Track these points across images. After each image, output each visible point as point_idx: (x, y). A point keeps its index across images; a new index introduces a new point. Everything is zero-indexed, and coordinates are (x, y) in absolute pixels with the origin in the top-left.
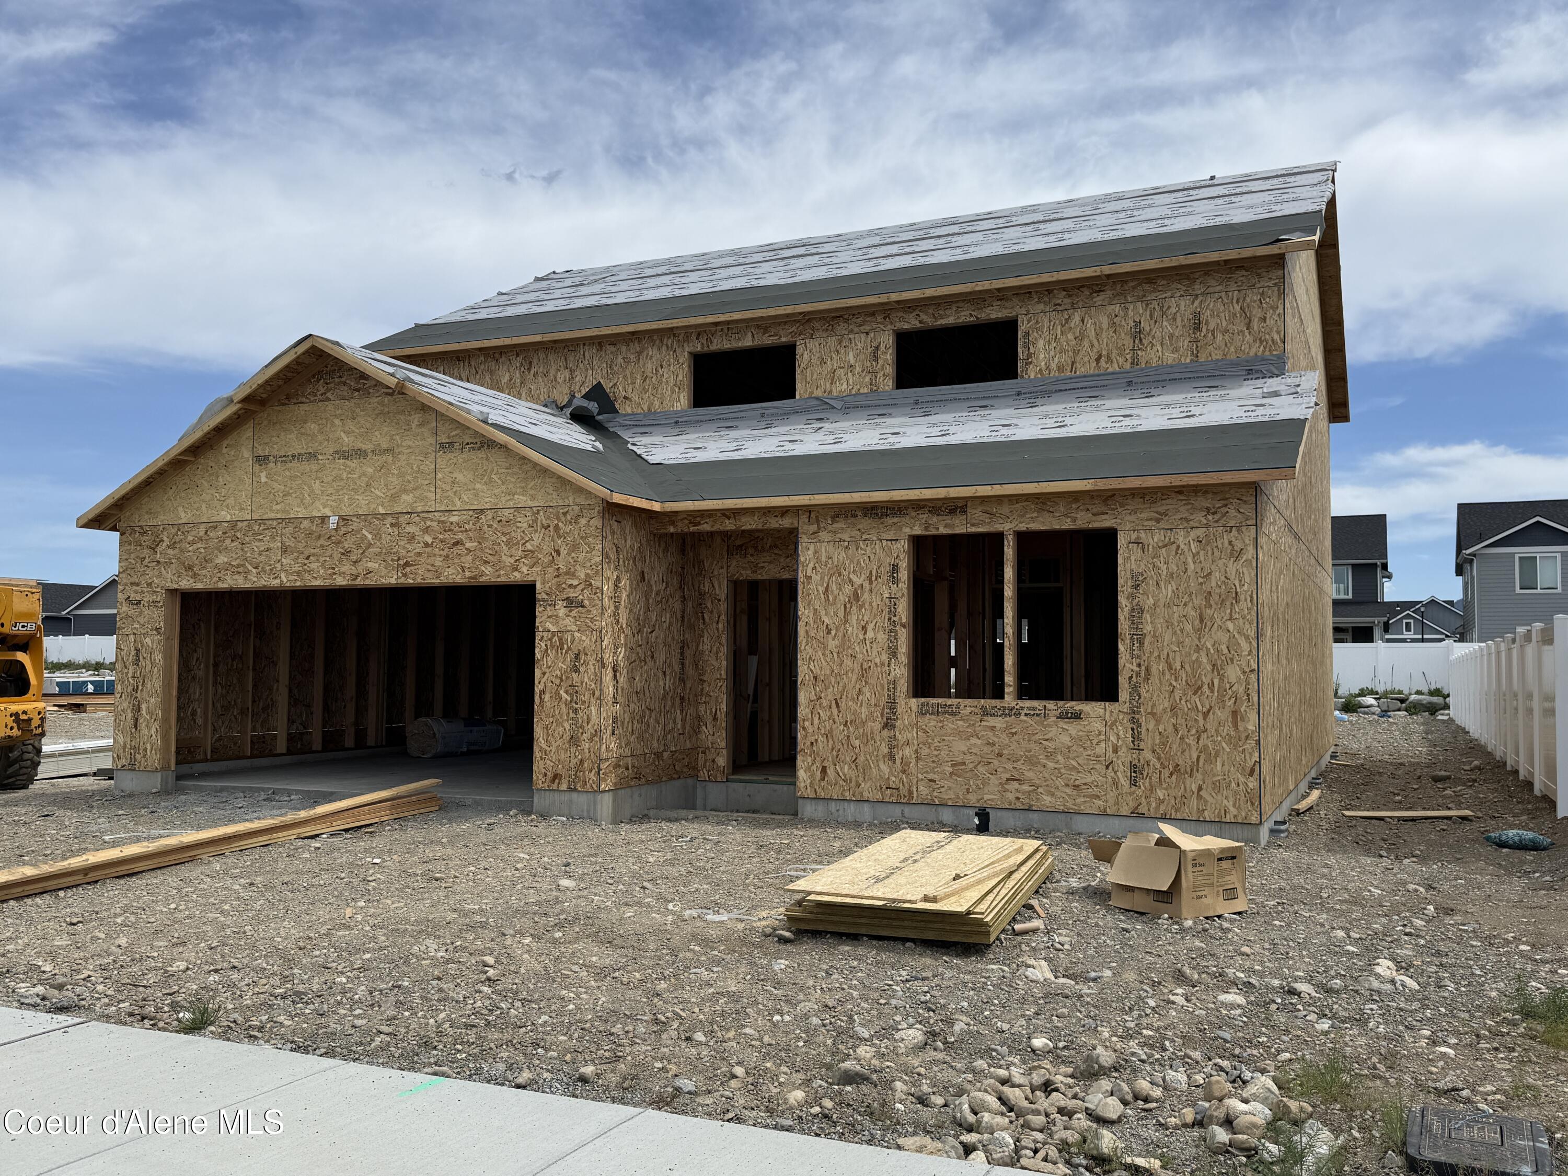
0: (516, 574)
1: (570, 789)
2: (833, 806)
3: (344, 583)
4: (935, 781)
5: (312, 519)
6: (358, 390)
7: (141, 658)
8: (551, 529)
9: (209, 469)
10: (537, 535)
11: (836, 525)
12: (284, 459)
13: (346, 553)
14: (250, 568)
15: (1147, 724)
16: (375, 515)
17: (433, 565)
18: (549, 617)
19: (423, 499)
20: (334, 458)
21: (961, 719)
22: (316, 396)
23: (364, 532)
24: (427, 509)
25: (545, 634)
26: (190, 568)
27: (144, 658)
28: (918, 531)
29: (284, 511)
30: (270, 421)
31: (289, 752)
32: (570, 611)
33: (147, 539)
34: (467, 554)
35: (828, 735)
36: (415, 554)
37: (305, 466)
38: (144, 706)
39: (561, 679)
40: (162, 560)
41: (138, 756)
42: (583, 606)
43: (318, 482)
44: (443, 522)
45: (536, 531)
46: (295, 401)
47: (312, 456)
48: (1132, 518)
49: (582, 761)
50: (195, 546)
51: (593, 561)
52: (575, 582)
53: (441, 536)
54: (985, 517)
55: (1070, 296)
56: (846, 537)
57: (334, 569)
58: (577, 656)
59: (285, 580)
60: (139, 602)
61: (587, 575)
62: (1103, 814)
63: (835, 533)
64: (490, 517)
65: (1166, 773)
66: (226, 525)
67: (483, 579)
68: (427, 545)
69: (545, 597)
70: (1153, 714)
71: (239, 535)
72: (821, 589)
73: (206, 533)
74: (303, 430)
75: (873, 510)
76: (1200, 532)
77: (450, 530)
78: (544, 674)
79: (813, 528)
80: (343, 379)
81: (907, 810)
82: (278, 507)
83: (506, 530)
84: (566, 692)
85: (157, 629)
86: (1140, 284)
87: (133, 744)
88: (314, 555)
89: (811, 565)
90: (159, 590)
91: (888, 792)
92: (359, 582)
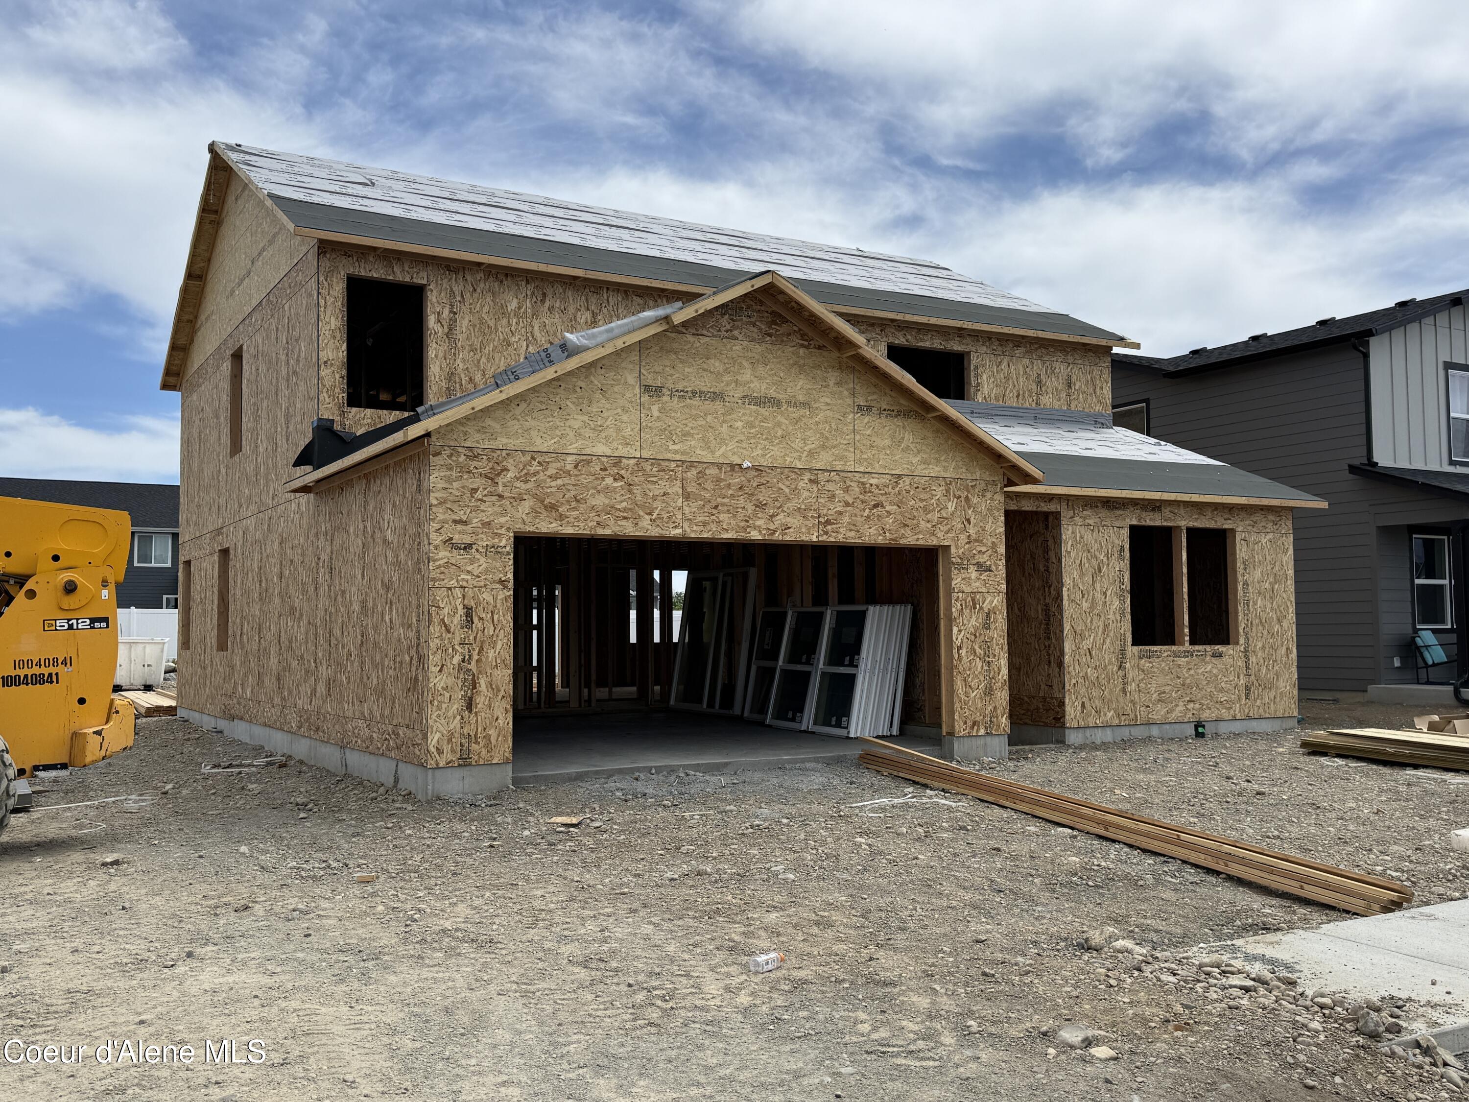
0: (933, 538)
1: (987, 734)
2: (1088, 732)
3: (760, 538)
4: (1148, 706)
5: (719, 466)
6: (770, 335)
7: (476, 620)
8: (962, 499)
9: (578, 390)
10: (950, 503)
11: (1085, 512)
12: (682, 394)
13: (761, 506)
14: (641, 513)
15: (1253, 659)
16: (792, 469)
17: (854, 525)
18: (963, 579)
19: (842, 458)
20: (744, 403)
21: (1163, 661)
22: (719, 331)
23: (780, 485)
24: (846, 468)
25: (960, 595)
26: (552, 507)
27: (481, 619)
28: (1135, 522)
29: (684, 453)
30: (662, 348)
32: (981, 575)
33: (484, 466)
34: (887, 517)
35: (1085, 677)
36: (836, 512)
37: (708, 405)
38: (483, 682)
39: (975, 636)
40: (506, 494)
41: (474, 747)
42: (990, 571)
43: (725, 425)
44: (863, 484)
45: (950, 500)
46: (694, 331)
47: (717, 396)
48: (1242, 523)
49: (995, 708)
50: (559, 482)
51: (997, 531)
52: (984, 549)
53: (862, 497)
54: (1171, 515)
56: (1091, 522)
57: (747, 521)
58: (988, 615)
59: (688, 530)
60: (468, 547)
61: (993, 543)
62: (1235, 719)
63: (1085, 519)
64: (908, 482)
65: (1260, 690)
66: (605, 459)
67: (902, 541)
68: (847, 504)
69: (959, 561)
70: (1254, 652)
71: (623, 472)
72: (1078, 562)
73: (576, 467)
74: (705, 366)
75: (1109, 504)
77: (870, 492)
78: (960, 631)
79: (1071, 513)
80: (753, 320)
81: (1133, 729)
82: (676, 447)
83: (922, 496)
84: (980, 648)
85: (501, 582)
87: (466, 731)
88: (723, 505)
89: (1070, 543)
90: (503, 531)
91: (1123, 718)
92: (778, 536)
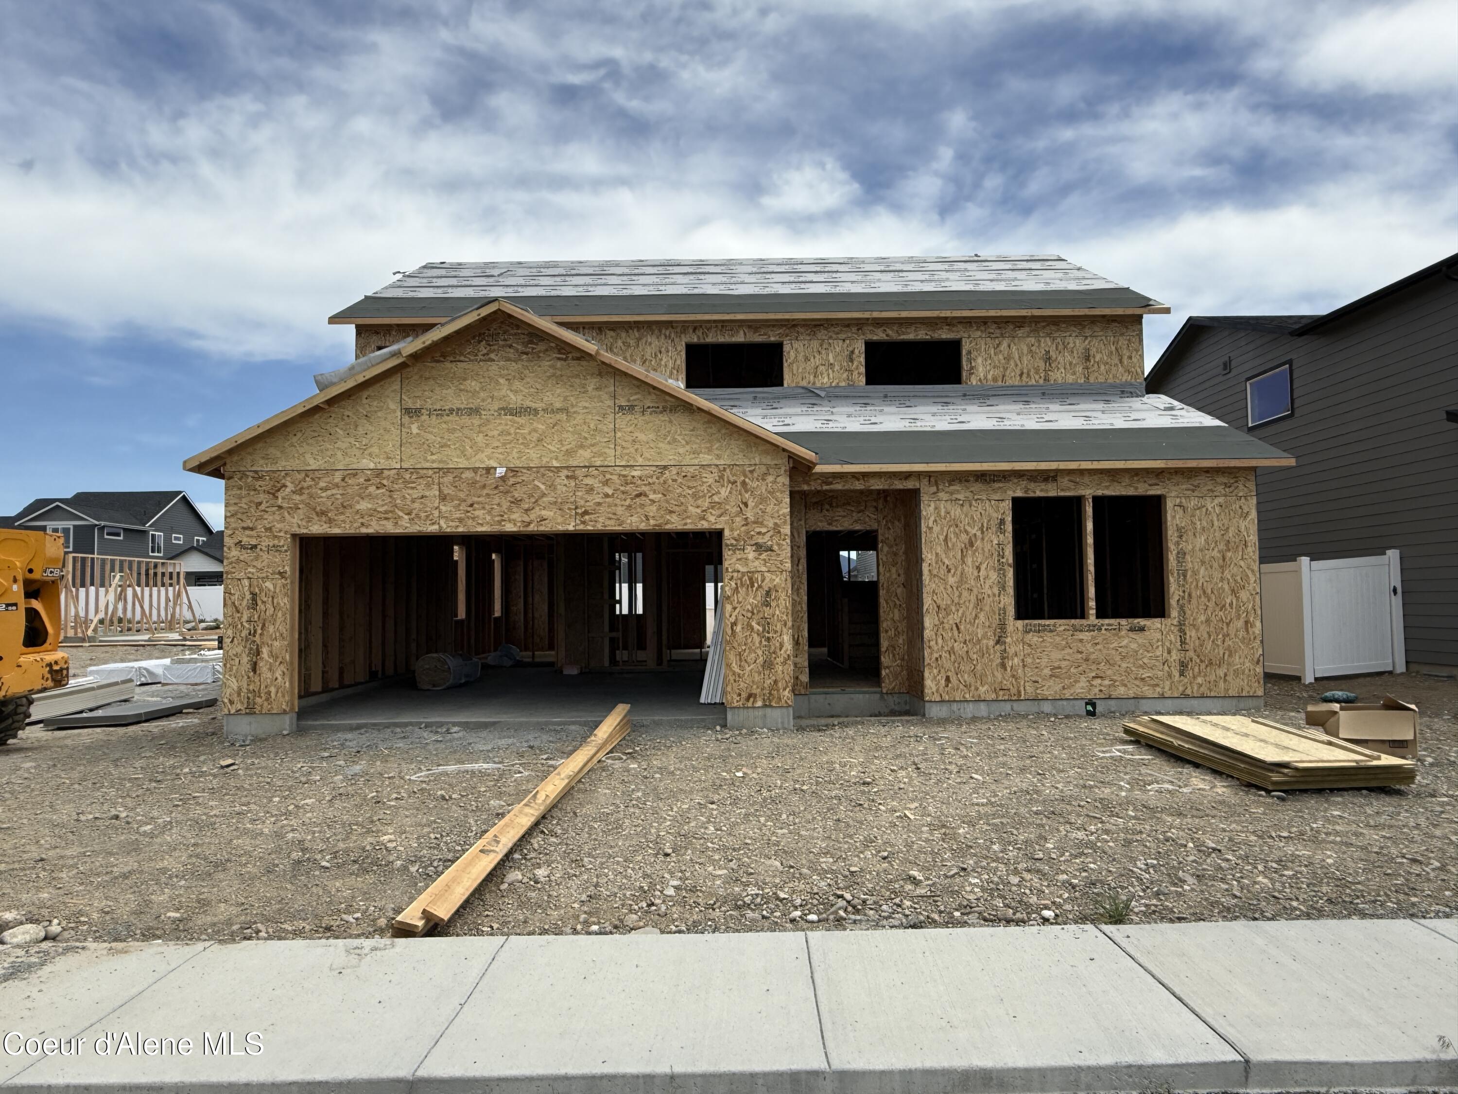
0: (703, 522)
1: (765, 706)
2: (955, 707)
3: (515, 529)
4: (1037, 682)
5: (475, 470)
6: (527, 354)
7: (259, 602)
8: (738, 484)
9: (346, 418)
10: (724, 489)
11: (952, 488)
12: (440, 413)
13: (517, 502)
14: (401, 514)
15: (1191, 633)
16: (549, 468)
17: (615, 514)
18: (738, 560)
19: (601, 454)
20: (500, 414)
21: (1058, 635)
22: (476, 355)
23: (536, 482)
24: (606, 463)
25: (735, 575)
26: (323, 513)
27: (263, 602)
28: (1019, 494)
29: (440, 462)
30: (421, 377)
31: (325, 690)
32: (760, 554)
33: (265, 484)
34: (651, 505)
35: (952, 651)
36: (595, 504)
37: (465, 420)
38: (265, 651)
39: (753, 613)
40: (285, 505)
41: (258, 700)
42: (772, 551)
43: (481, 435)
44: (624, 476)
45: (723, 486)
46: (452, 359)
47: (474, 411)
48: (1176, 488)
49: (776, 682)
50: (329, 493)
51: (781, 513)
52: (764, 530)
53: (622, 488)
54: (1071, 485)
55: (1000, 328)
56: (961, 496)
57: (502, 516)
58: (768, 593)
59: (444, 526)
60: (254, 547)
61: (776, 524)
62: (1162, 697)
63: (952, 494)
64: (675, 472)
65: (1203, 666)
66: (369, 472)
67: (668, 527)
68: (607, 496)
69: (734, 542)
70: (1194, 626)
71: (385, 482)
72: (942, 538)
73: (343, 480)
74: (462, 387)
75: (982, 477)
76: (1221, 500)
77: (632, 483)
78: (735, 608)
79: (934, 489)
80: (508, 343)
81: (1016, 706)
82: (434, 457)
83: (691, 484)
84: (758, 624)
85: (280, 573)
86: (1048, 325)
87: (251, 688)
88: (478, 503)
89: (932, 519)
90: (282, 534)
91: (1001, 693)
92: (532, 528)
